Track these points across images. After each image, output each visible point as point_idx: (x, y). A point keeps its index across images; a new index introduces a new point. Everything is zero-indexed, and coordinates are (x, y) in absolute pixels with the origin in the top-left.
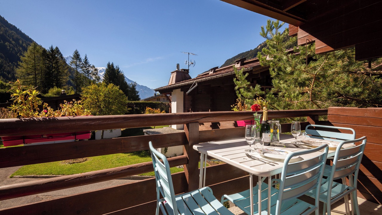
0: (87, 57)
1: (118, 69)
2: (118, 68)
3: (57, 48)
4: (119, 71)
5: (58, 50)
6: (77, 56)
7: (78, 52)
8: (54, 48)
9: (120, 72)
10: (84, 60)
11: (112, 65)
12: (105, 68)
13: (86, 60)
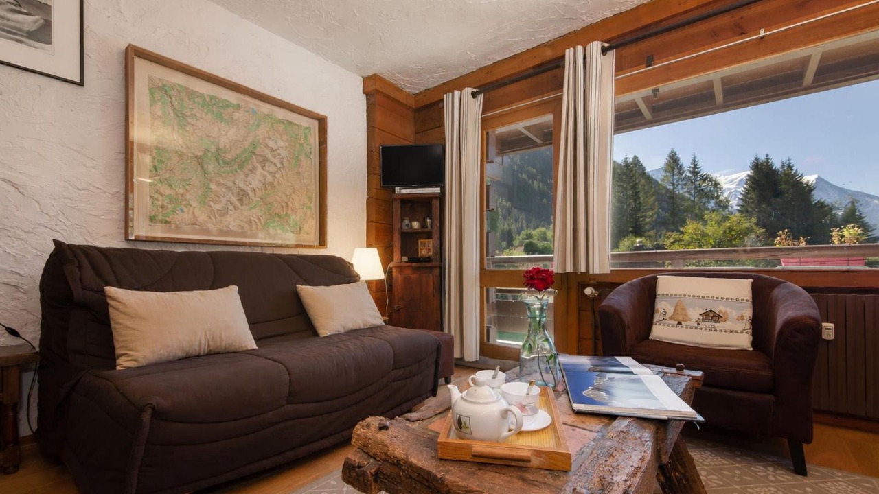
0: (697, 159)
1: (790, 168)
2: (789, 165)
3: (635, 158)
4: (793, 172)
5: (639, 161)
6: (673, 162)
7: (675, 154)
8: (630, 158)
9: (795, 174)
10: (690, 167)
11: (768, 163)
12: (745, 173)
13: (695, 167)
